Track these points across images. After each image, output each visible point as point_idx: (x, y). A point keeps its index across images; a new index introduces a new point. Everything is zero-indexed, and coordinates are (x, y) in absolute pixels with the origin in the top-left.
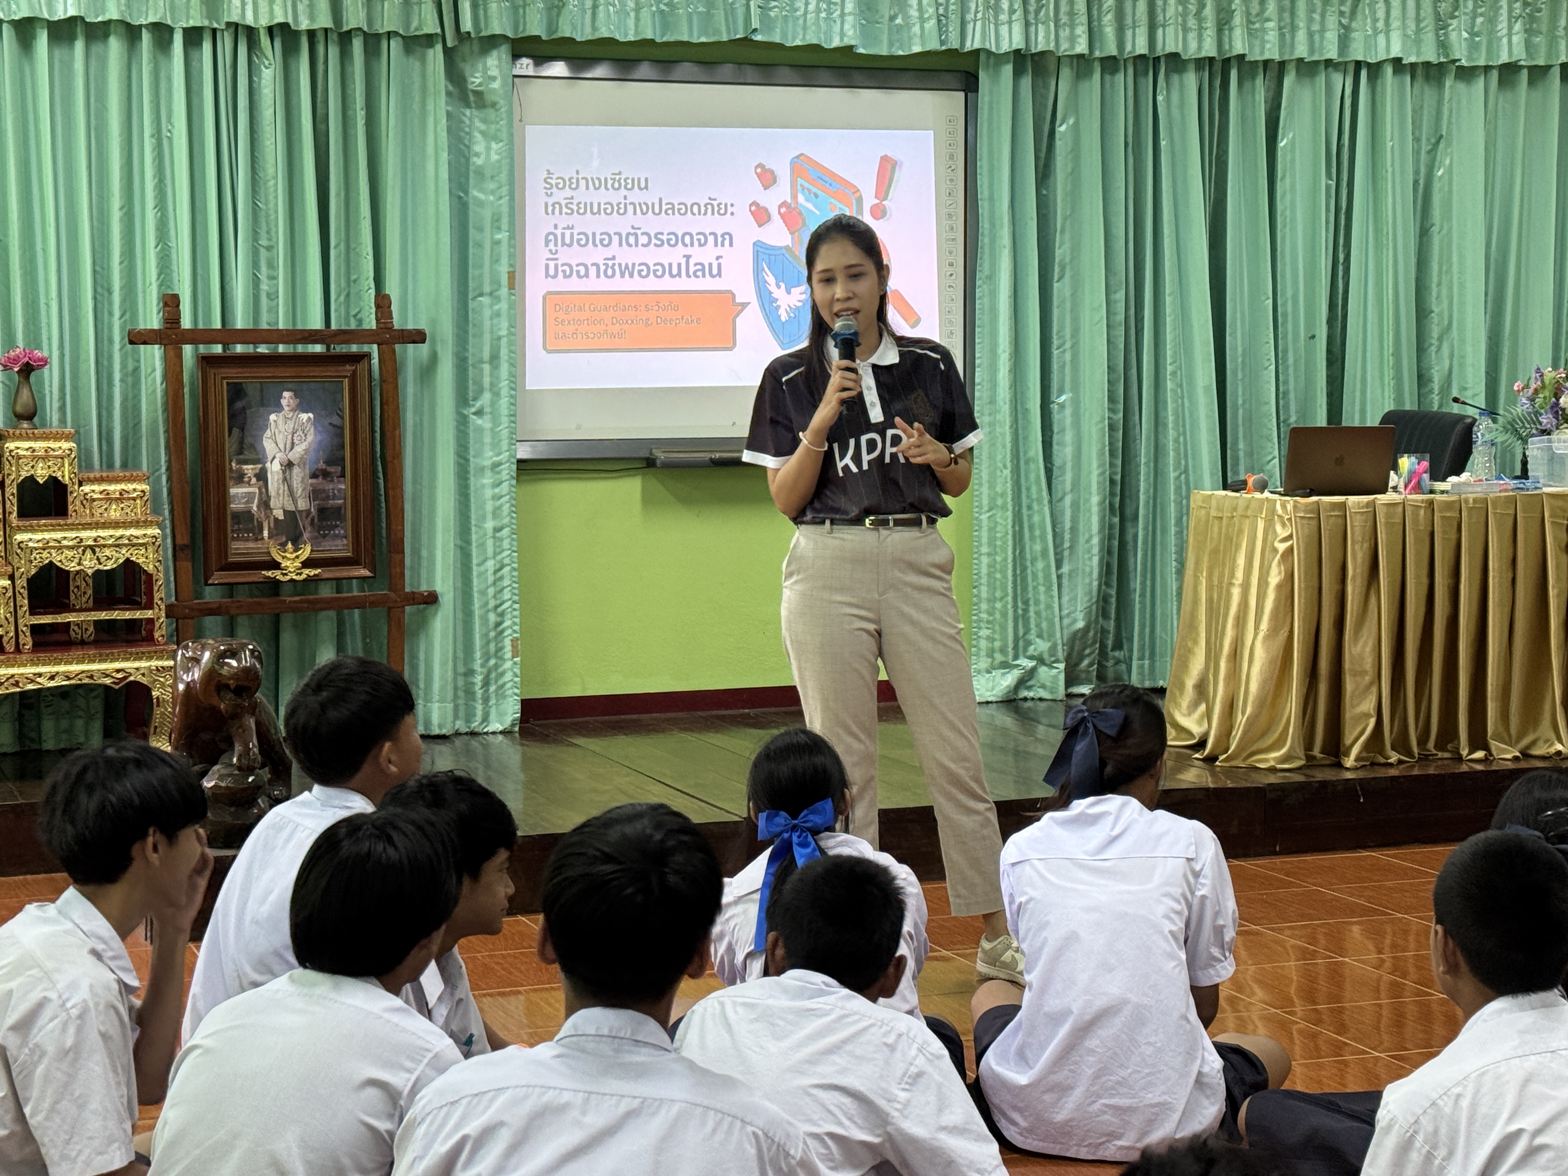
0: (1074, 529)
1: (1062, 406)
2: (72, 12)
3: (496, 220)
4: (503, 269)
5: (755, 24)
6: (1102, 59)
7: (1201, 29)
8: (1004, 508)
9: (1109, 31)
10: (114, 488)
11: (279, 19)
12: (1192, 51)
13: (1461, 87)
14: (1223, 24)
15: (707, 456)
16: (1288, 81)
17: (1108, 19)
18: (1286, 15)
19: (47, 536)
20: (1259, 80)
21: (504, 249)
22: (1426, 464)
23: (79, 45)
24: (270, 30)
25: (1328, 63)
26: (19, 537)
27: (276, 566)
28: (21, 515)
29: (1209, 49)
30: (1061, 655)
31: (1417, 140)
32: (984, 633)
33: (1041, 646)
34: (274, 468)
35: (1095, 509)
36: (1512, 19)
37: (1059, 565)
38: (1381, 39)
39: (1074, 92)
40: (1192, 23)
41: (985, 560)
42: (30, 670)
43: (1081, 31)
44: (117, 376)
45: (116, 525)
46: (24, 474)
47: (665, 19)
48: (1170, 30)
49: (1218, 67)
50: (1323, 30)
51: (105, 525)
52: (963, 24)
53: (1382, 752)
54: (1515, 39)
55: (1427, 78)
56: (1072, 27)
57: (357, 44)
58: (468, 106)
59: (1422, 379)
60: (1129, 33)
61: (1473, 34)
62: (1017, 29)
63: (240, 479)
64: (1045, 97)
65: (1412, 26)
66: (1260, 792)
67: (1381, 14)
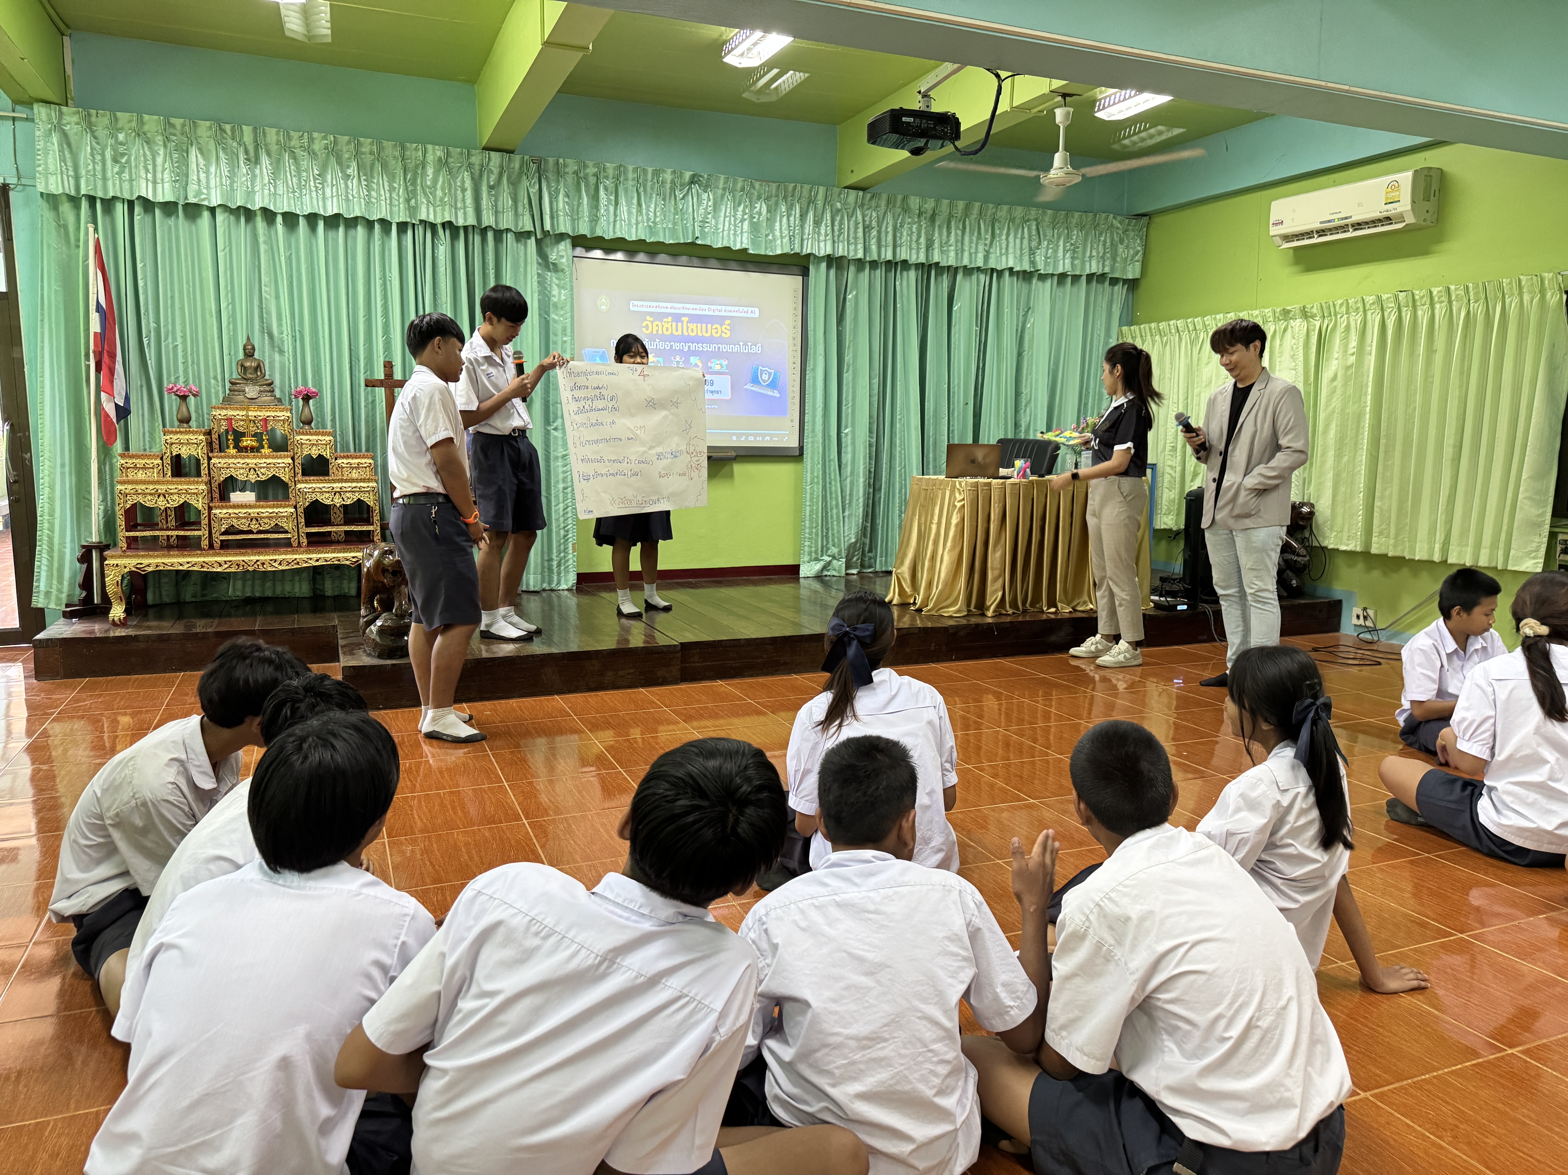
0: (851, 495)
1: (847, 434)
2: (336, 211)
5: (697, 234)
6: (870, 262)
7: (918, 249)
8: (818, 483)
9: (874, 248)
10: (354, 461)
11: (448, 219)
12: (913, 260)
13: (1040, 284)
14: (929, 246)
16: (959, 277)
17: (874, 241)
18: (959, 244)
19: (314, 485)
20: (945, 276)
21: (568, 346)
22: (1028, 463)
23: (341, 229)
24: (443, 225)
25: (978, 269)
26: (299, 486)
28: (304, 474)
29: (922, 259)
30: (844, 555)
31: (1018, 309)
32: (807, 543)
33: (834, 550)
35: (861, 485)
36: (1065, 251)
37: (843, 512)
38: (1004, 257)
39: (856, 278)
40: (914, 245)
41: (808, 508)
42: (305, 556)
43: (860, 247)
44: (363, 404)
45: (352, 480)
46: (305, 453)
47: (651, 230)
48: (904, 249)
49: (926, 269)
50: (976, 252)
51: (346, 481)
52: (802, 240)
53: (1004, 608)
54: (1067, 261)
55: (1024, 279)
56: (856, 244)
57: (490, 235)
58: (549, 270)
59: (1017, 425)
60: (883, 249)
61: (1046, 258)
62: (829, 244)
64: (841, 280)
65: (1018, 252)
66: (946, 629)
67: (1004, 246)
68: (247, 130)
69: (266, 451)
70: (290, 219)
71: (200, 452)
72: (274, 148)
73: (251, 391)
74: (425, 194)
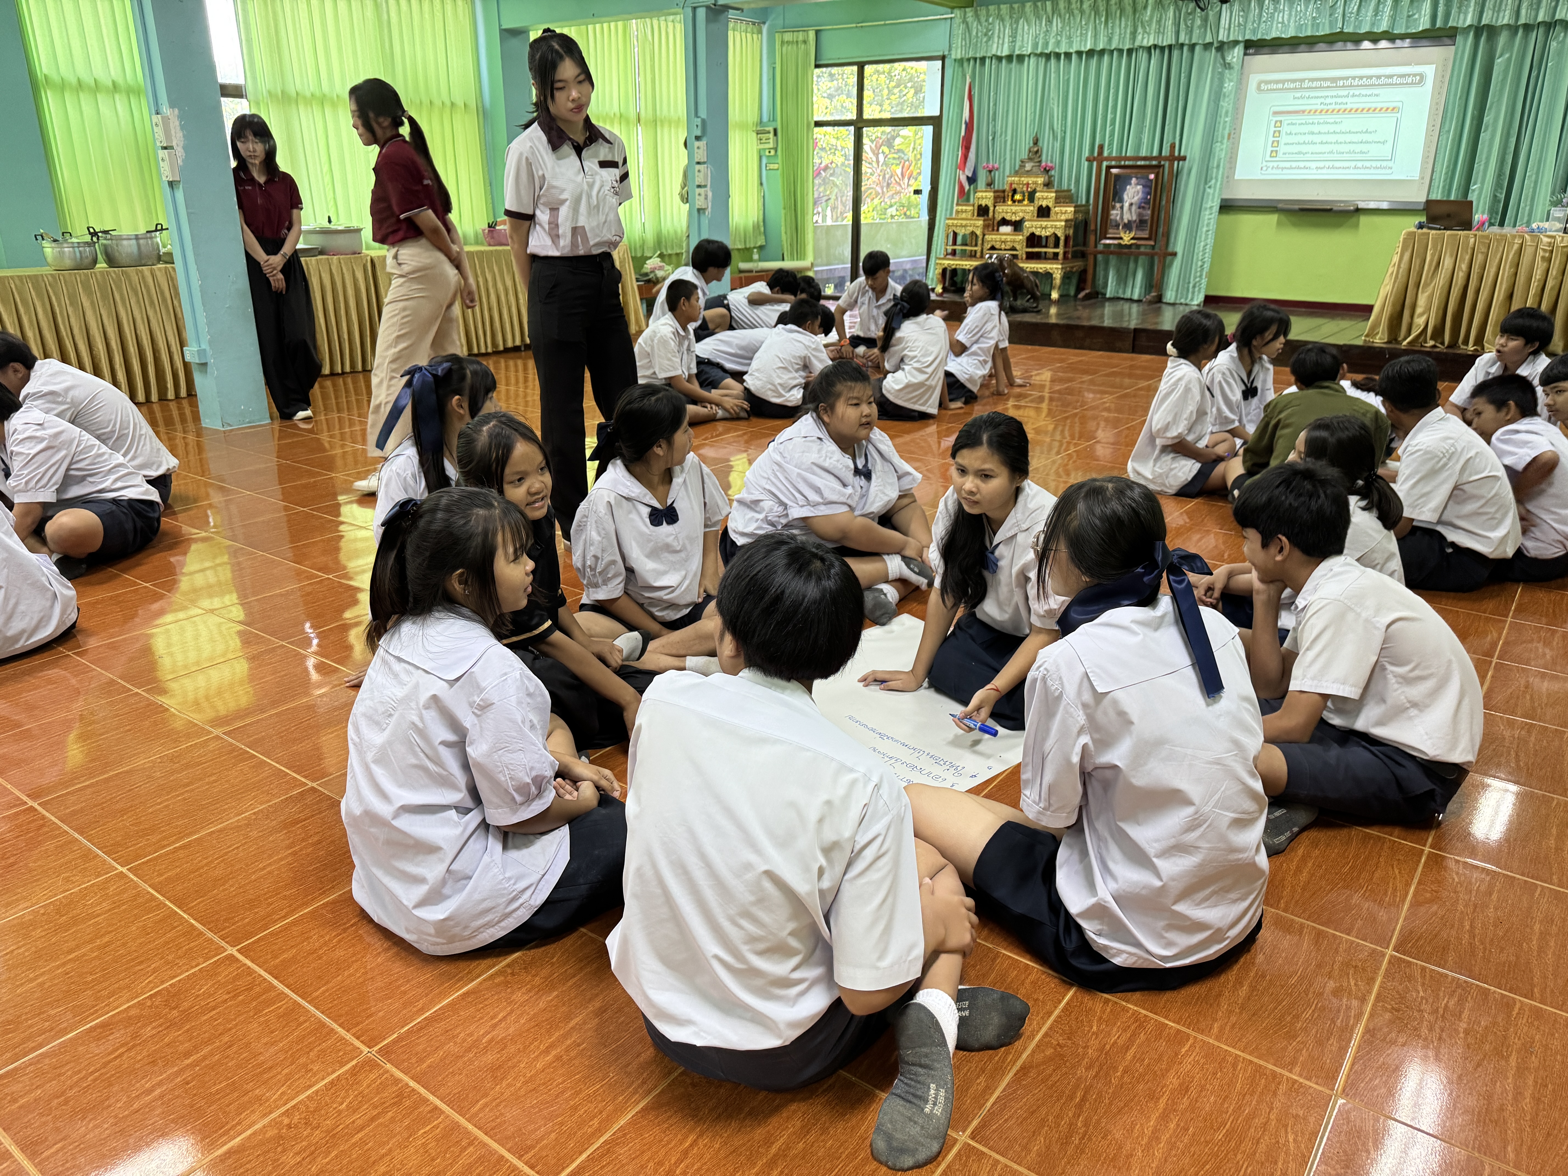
1: (1474, 190)
3: (1227, 112)
4: (1226, 132)
5: (1344, 24)
6: (1524, 26)
10: (1062, 209)
15: (1297, 207)
21: (1228, 125)
24: (1155, 46)
26: (1026, 223)
27: (1121, 238)
28: (1038, 216)
34: (1126, 205)
39: (1511, 42)
42: (1024, 265)
46: (1040, 204)
57: (1185, 49)
58: (1226, 69)
62: (1475, 19)
63: (1114, 208)
68: (1048, 4)
69: (1026, 202)
70: (1068, 55)
71: (990, 203)
72: (1063, 11)
73: (1028, 166)
74: (1143, 27)
